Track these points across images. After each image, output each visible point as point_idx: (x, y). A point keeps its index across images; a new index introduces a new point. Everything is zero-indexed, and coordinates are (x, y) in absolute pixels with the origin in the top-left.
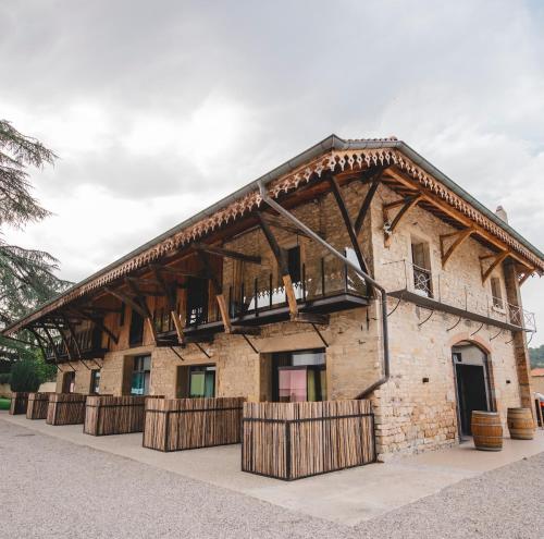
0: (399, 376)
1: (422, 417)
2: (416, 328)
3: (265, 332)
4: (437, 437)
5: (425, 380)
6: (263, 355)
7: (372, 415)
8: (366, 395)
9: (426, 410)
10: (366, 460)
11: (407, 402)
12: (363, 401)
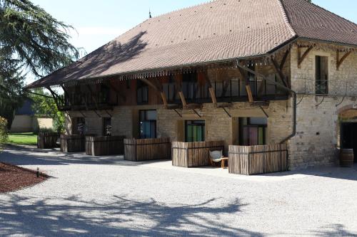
0: (302, 133)
1: (314, 152)
2: (315, 108)
3: (235, 106)
4: (323, 162)
5: (318, 134)
6: (234, 118)
7: (287, 151)
8: (284, 141)
9: (316, 148)
10: (283, 169)
11: (306, 144)
12: (282, 145)
